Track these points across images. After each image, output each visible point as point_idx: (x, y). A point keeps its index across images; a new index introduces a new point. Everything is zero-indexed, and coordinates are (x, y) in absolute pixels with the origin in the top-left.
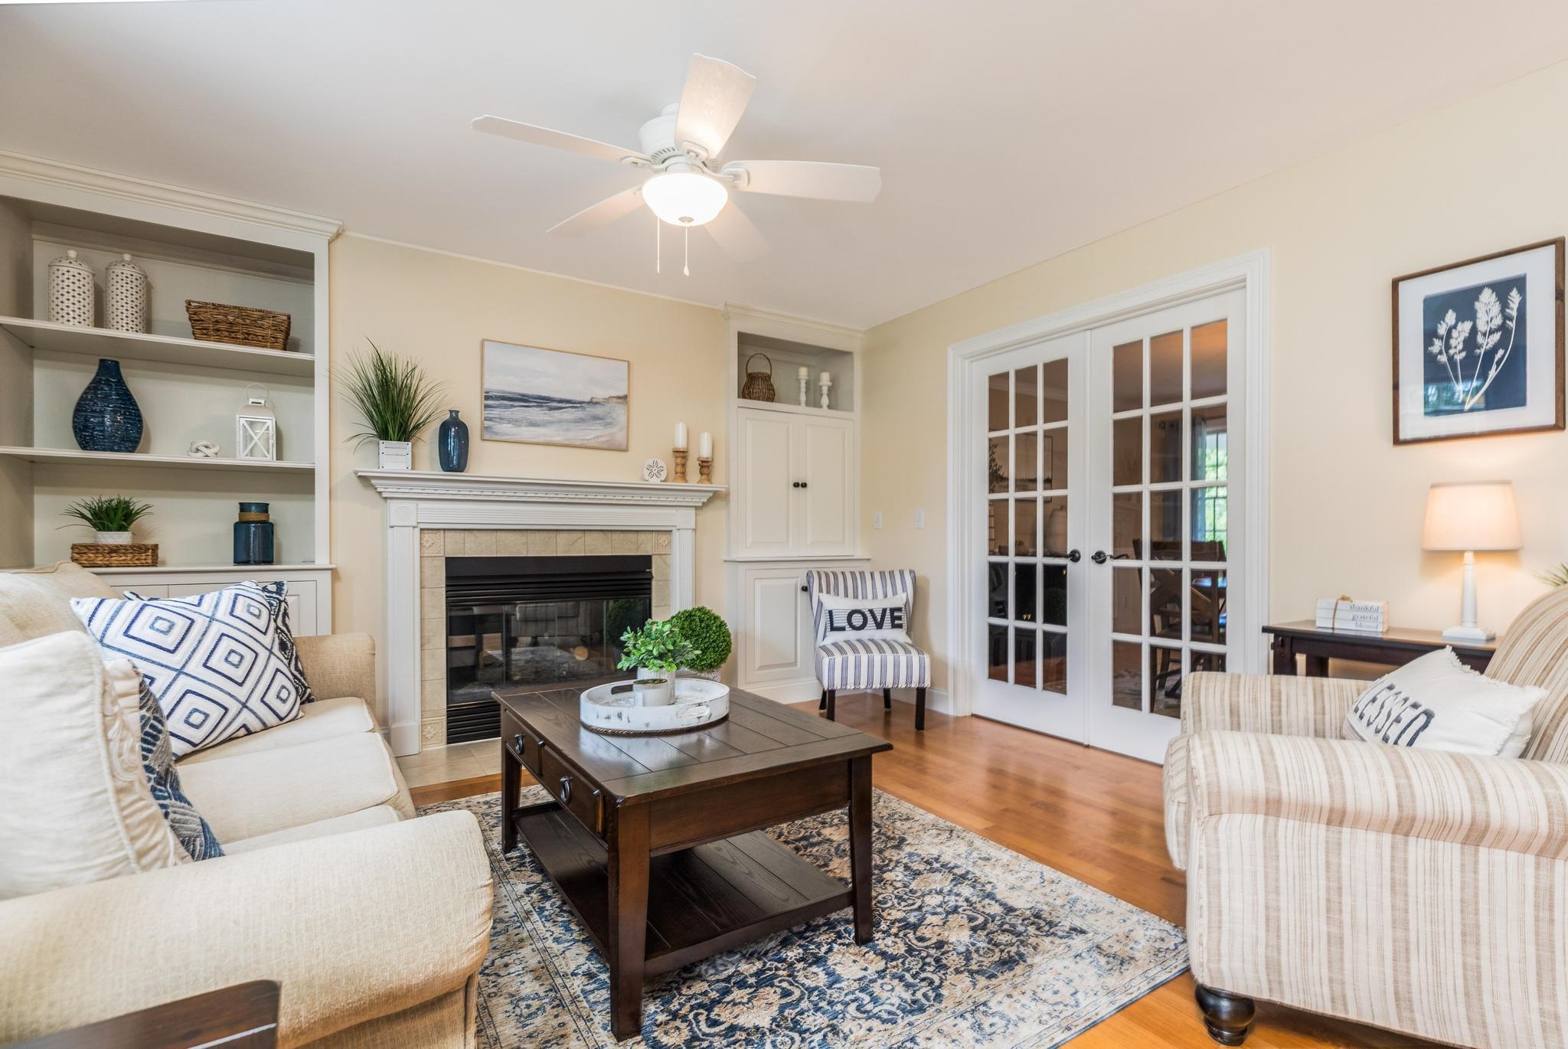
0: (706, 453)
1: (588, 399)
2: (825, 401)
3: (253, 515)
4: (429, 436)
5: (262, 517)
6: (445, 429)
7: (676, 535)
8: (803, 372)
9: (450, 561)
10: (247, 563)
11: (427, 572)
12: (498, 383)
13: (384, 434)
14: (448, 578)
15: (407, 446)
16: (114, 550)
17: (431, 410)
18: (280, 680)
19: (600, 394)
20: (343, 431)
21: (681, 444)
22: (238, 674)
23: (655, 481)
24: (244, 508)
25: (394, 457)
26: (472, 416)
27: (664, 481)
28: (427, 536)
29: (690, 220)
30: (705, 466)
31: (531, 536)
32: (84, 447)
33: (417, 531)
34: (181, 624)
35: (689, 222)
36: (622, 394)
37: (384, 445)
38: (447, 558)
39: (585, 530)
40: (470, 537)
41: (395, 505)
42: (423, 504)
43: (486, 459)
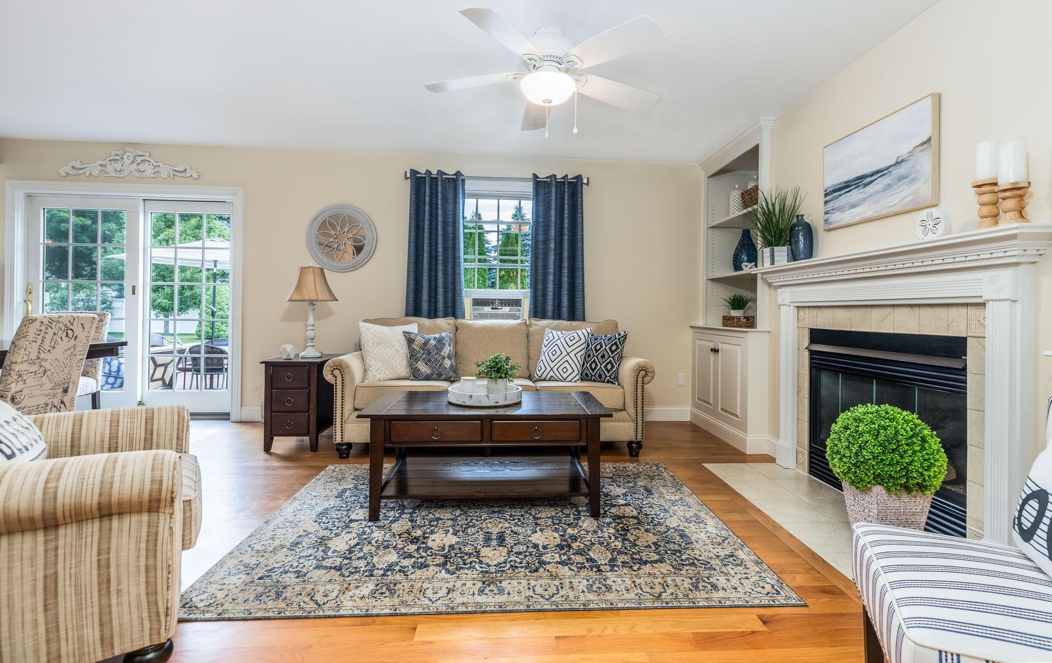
0: (1010, 177)
1: (893, 161)
9: (813, 331)
11: (800, 338)
16: (737, 318)
19: (903, 150)
21: (985, 174)
23: (931, 239)
25: (781, 257)
26: (818, 213)
28: (801, 312)
29: (550, 102)
30: (1009, 198)
33: (796, 309)
35: (550, 103)
36: (929, 136)
37: (775, 250)
38: (808, 329)
39: (893, 306)
40: (819, 313)
41: (780, 291)
42: (792, 289)
43: (828, 247)
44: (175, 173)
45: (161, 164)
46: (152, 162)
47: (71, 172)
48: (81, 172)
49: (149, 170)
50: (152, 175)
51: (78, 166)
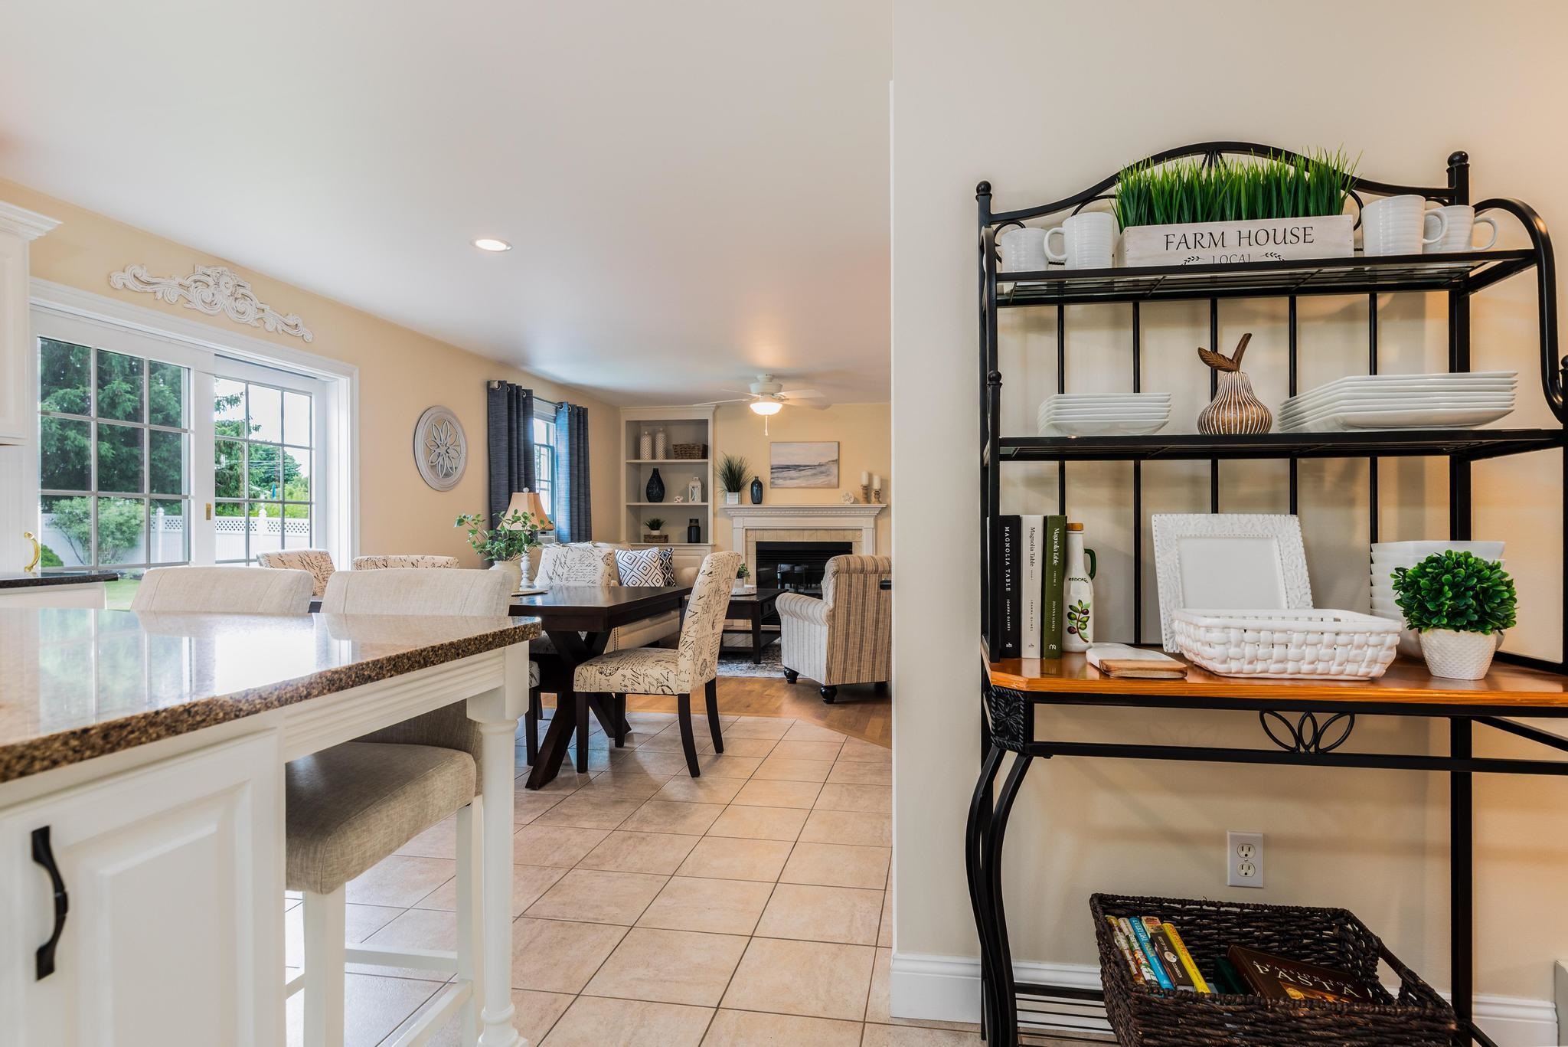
0: (878, 486)
1: (816, 464)
3: (693, 524)
4: (748, 487)
5: (696, 524)
6: (753, 485)
7: (864, 531)
9: (758, 543)
10: (691, 542)
11: (749, 547)
12: (777, 462)
13: (730, 491)
14: (757, 551)
15: (737, 495)
16: (655, 537)
17: (749, 476)
19: (823, 460)
20: (718, 489)
21: (865, 482)
22: (646, 573)
23: (848, 503)
24: (691, 521)
25: (733, 499)
26: (765, 477)
27: (853, 503)
28: (749, 532)
30: (878, 493)
31: (792, 532)
32: (648, 501)
33: (744, 530)
34: (634, 558)
36: (834, 459)
37: (728, 494)
38: (756, 543)
39: (816, 529)
40: (765, 532)
41: (735, 519)
42: (746, 519)
43: (772, 497)
44: (286, 328)
45: (267, 307)
46: (256, 301)
47: (132, 284)
48: (149, 288)
49: (251, 316)
50: (255, 323)
51: (144, 278)
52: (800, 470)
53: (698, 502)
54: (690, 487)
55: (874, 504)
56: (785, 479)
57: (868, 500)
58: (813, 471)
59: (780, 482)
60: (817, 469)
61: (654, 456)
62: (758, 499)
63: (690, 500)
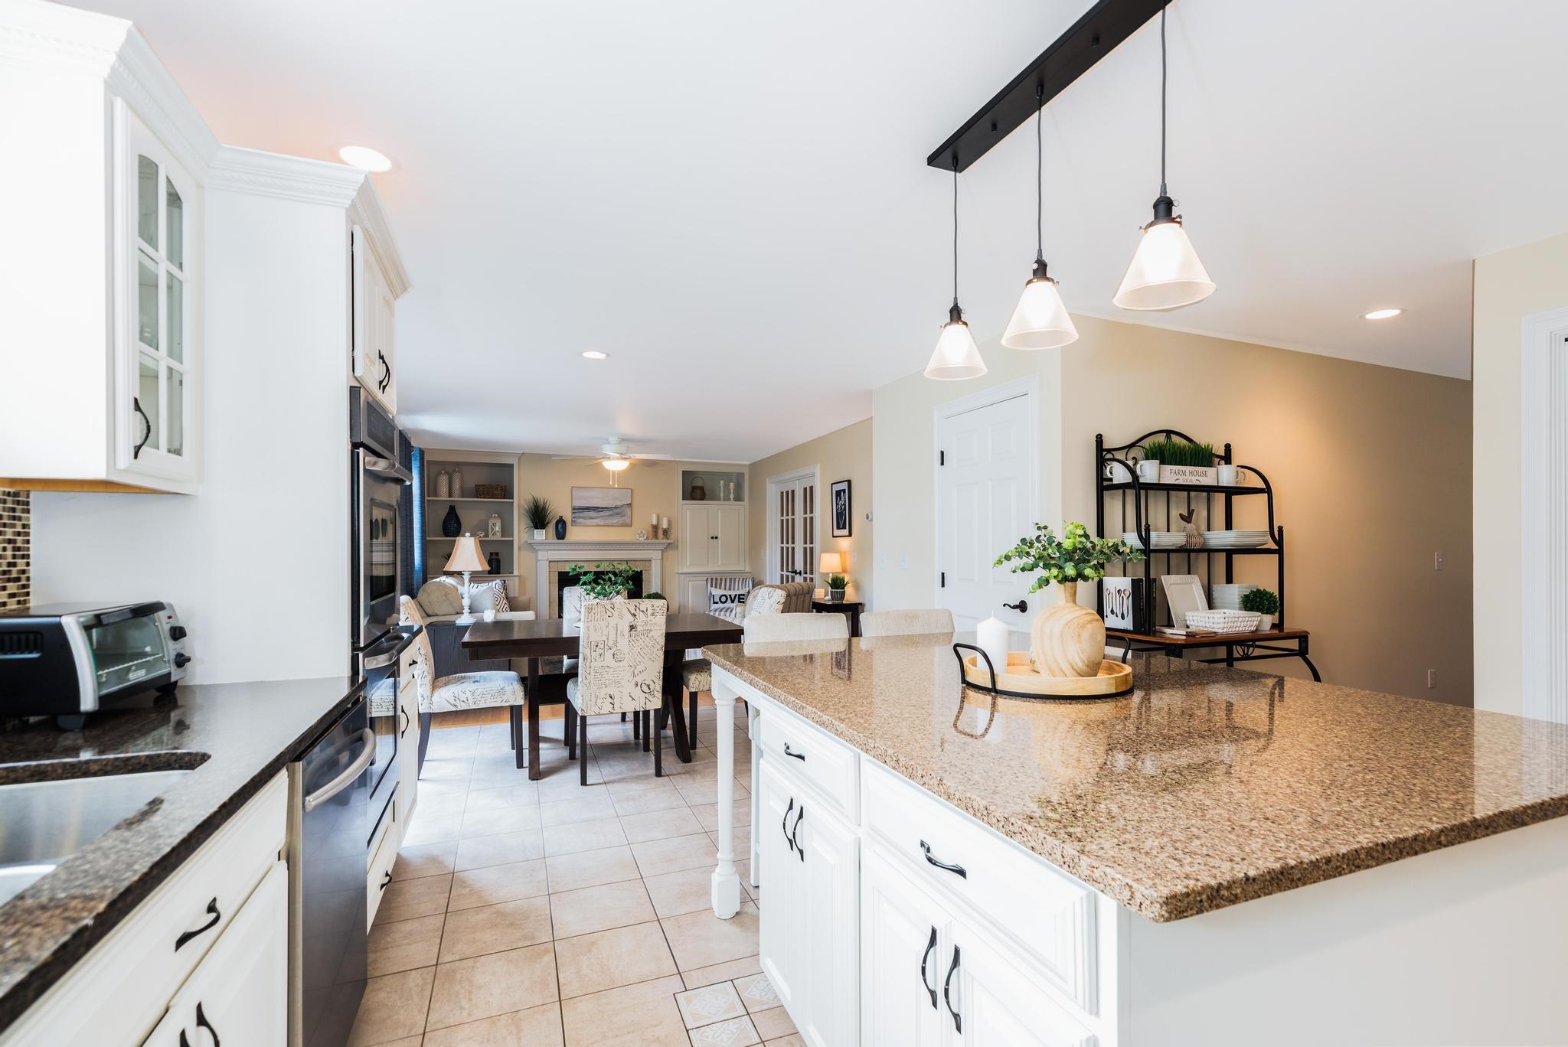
0: (665, 526)
2: (732, 496)
3: (494, 557)
4: (552, 526)
5: (497, 558)
6: (557, 523)
7: (653, 561)
8: (722, 482)
10: (493, 574)
11: (552, 577)
12: (578, 503)
13: (536, 528)
14: (559, 579)
15: (544, 531)
17: (553, 516)
18: (506, 606)
19: (619, 504)
20: (523, 526)
21: (654, 522)
23: (641, 539)
24: (491, 554)
25: (540, 535)
26: (568, 516)
27: (648, 539)
28: (552, 563)
30: (666, 532)
31: (591, 563)
32: (446, 536)
33: (548, 562)
37: (535, 531)
38: (559, 573)
41: (539, 552)
42: (549, 552)
43: (574, 534)
52: (599, 511)
53: (498, 537)
54: (490, 524)
55: (661, 540)
56: (585, 518)
57: (656, 536)
58: (611, 512)
59: (581, 520)
60: (614, 511)
61: (450, 495)
62: (561, 534)
63: (490, 535)
